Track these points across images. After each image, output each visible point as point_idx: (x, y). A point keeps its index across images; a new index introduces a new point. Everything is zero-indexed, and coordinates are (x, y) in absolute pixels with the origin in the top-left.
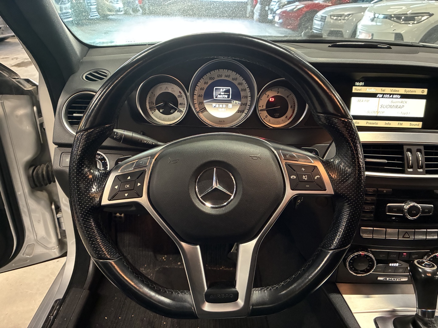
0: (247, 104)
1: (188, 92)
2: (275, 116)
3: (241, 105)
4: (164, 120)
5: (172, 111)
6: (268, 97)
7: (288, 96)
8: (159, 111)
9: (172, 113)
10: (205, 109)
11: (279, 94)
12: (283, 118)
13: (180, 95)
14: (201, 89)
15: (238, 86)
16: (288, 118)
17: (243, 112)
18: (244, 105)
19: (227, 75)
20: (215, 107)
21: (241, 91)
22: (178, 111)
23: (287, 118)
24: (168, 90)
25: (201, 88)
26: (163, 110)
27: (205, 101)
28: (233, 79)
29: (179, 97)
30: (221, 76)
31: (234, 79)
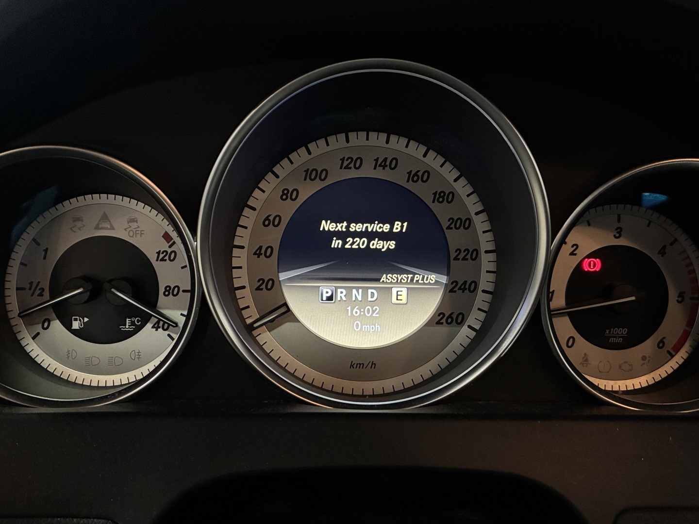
0: (476, 284)
1: (194, 233)
2: (612, 340)
3: (451, 291)
4: (89, 367)
5: (128, 326)
6: (572, 254)
7: (664, 247)
8: (68, 326)
9: (131, 334)
10: (283, 310)
11: (622, 242)
12: (647, 347)
13: (169, 250)
14: (267, 222)
15: (435, 207)
16: (669, 345)
17: (460, 323)
18: (464, 290)
19: (386, 159)
20: (330, 298)
21: (449, 228)
22: (158, 322)
23: (665, 350)
24: (112, 228)
25: (267, 219)
26: (86, 320)
27: (283, 276)
28: (413, 177)
29: (163, 260)
30: (356, 162)
31: (416, 174)
